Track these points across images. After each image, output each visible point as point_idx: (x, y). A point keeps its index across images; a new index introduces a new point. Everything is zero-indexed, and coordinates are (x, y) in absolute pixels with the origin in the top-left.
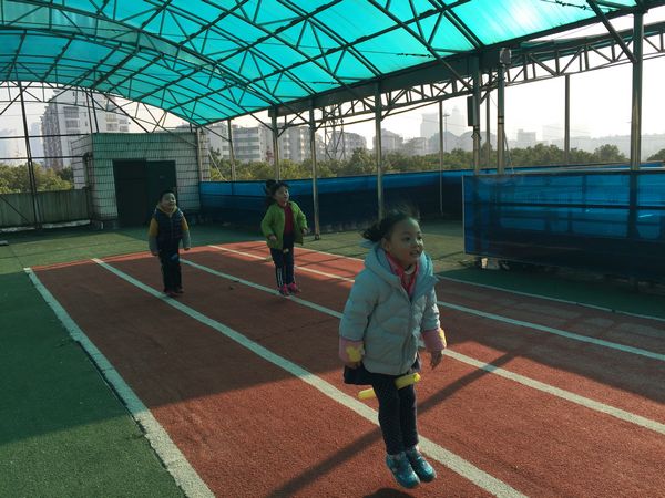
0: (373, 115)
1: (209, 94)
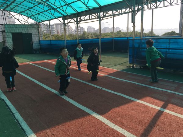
1: (43, 12)
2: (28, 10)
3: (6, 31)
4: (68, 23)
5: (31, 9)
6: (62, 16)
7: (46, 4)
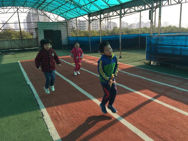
0: (119, 16)
1: (70, 10)
2: (57, 8)
3: (39, 29)
4: (93, 20)
5: (59, 8)
6: (88, 13)
7: (72, 3)
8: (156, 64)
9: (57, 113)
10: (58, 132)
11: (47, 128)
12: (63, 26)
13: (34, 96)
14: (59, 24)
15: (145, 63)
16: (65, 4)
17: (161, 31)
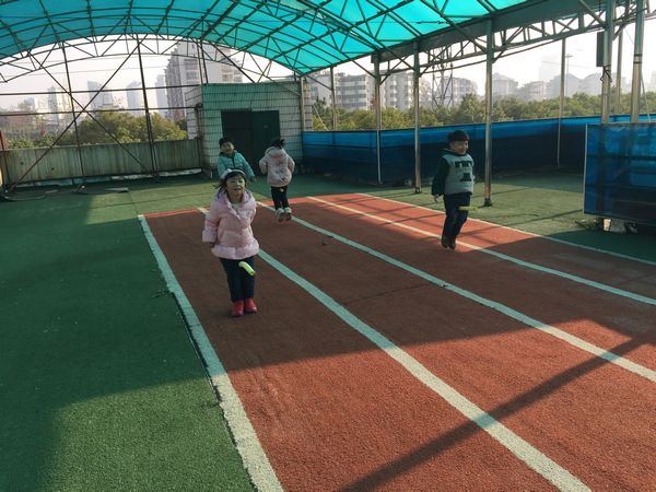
1: (311, 40)
2: (268, 36)
3: (206, 106)
4: (390, 72)
5: (276, 35)
6: (371, 50)
7: (319, 15)
8: (623, 229)
9: (266, 390)
10: (270, 458)
11: (234, 441)
12: (285, 96)
13: (190, 331)
14: (273, 89)
15: (581, 225)
16: (294, 20)
17: (641, 106)
